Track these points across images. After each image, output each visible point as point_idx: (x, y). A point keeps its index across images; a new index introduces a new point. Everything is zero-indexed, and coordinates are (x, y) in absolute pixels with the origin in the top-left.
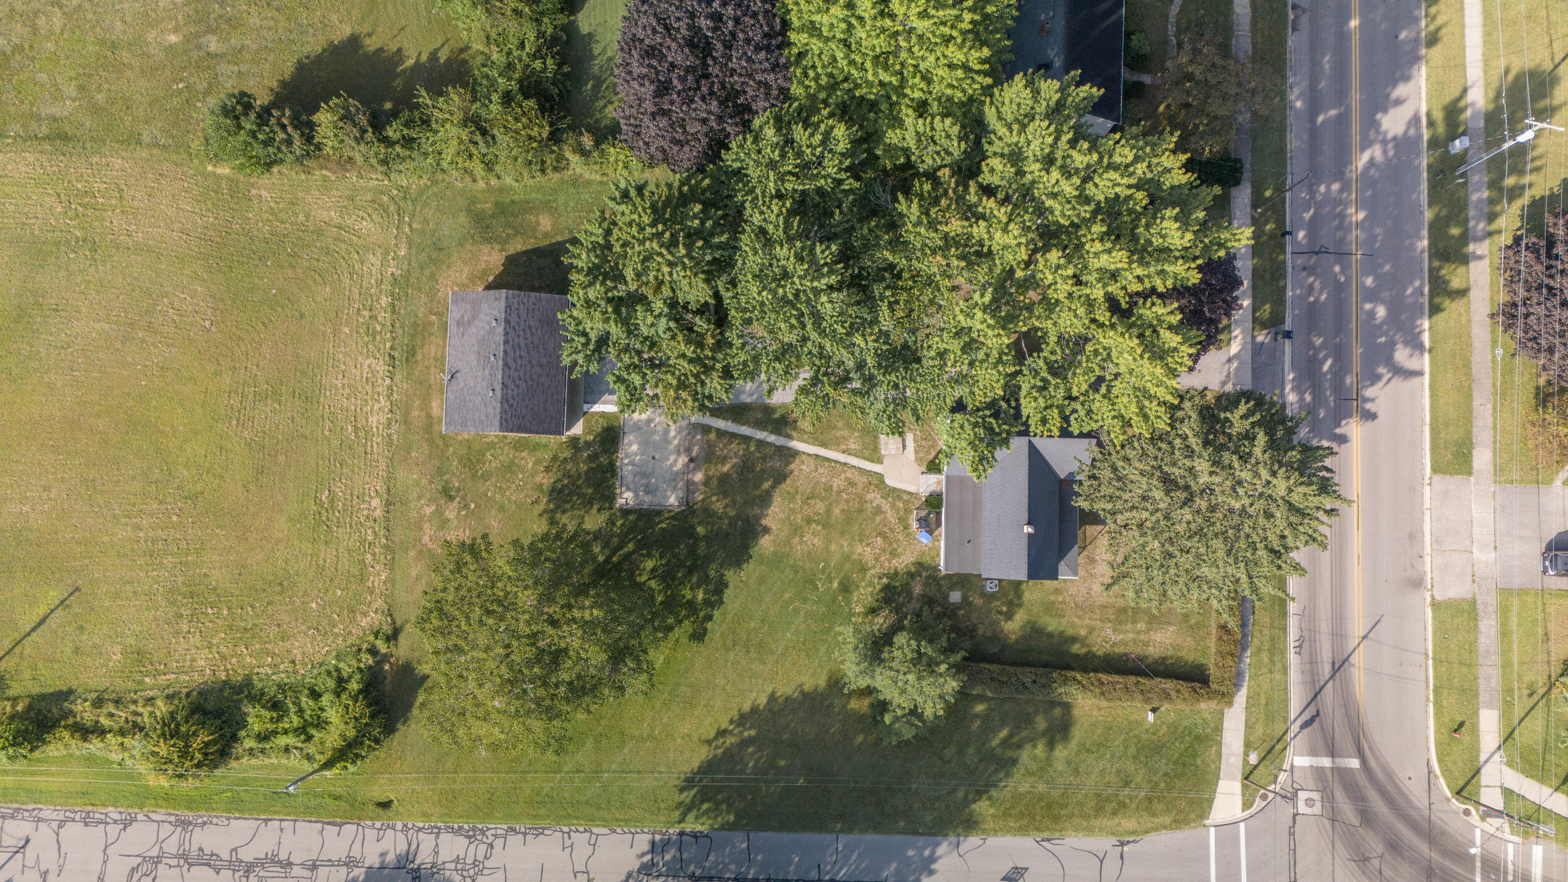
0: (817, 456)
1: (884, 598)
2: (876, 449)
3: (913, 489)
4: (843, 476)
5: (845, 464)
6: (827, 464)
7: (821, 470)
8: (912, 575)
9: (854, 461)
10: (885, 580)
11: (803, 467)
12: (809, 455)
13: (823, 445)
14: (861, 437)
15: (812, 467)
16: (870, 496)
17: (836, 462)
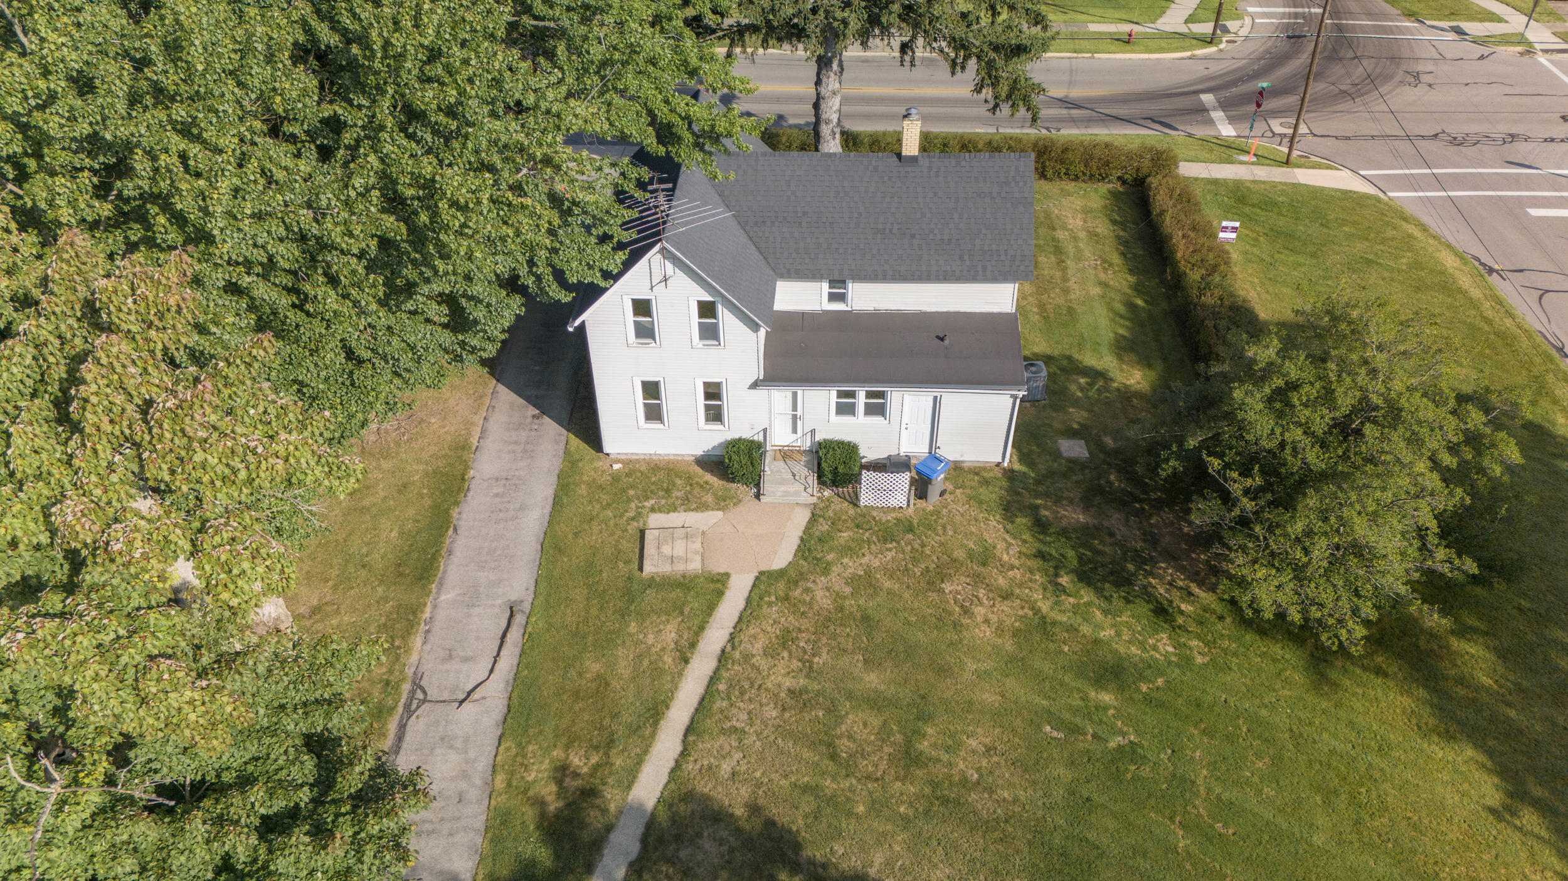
0: (689, 730)
1: (1117, 585)
2: (684, 584)
3: (802, 517)
4: (757, 660)
5: (723, 657)
6: (720, 704)
7: (739, 719)
8: (1040, 526)
9: (715, 637)
10: (1064, 580)
11: (726, 768)
12: (684, 753)
13: (655, 712)
14: (642, 616)
15: (727, 743)
16: (823, 599)
17: (713, 679)
